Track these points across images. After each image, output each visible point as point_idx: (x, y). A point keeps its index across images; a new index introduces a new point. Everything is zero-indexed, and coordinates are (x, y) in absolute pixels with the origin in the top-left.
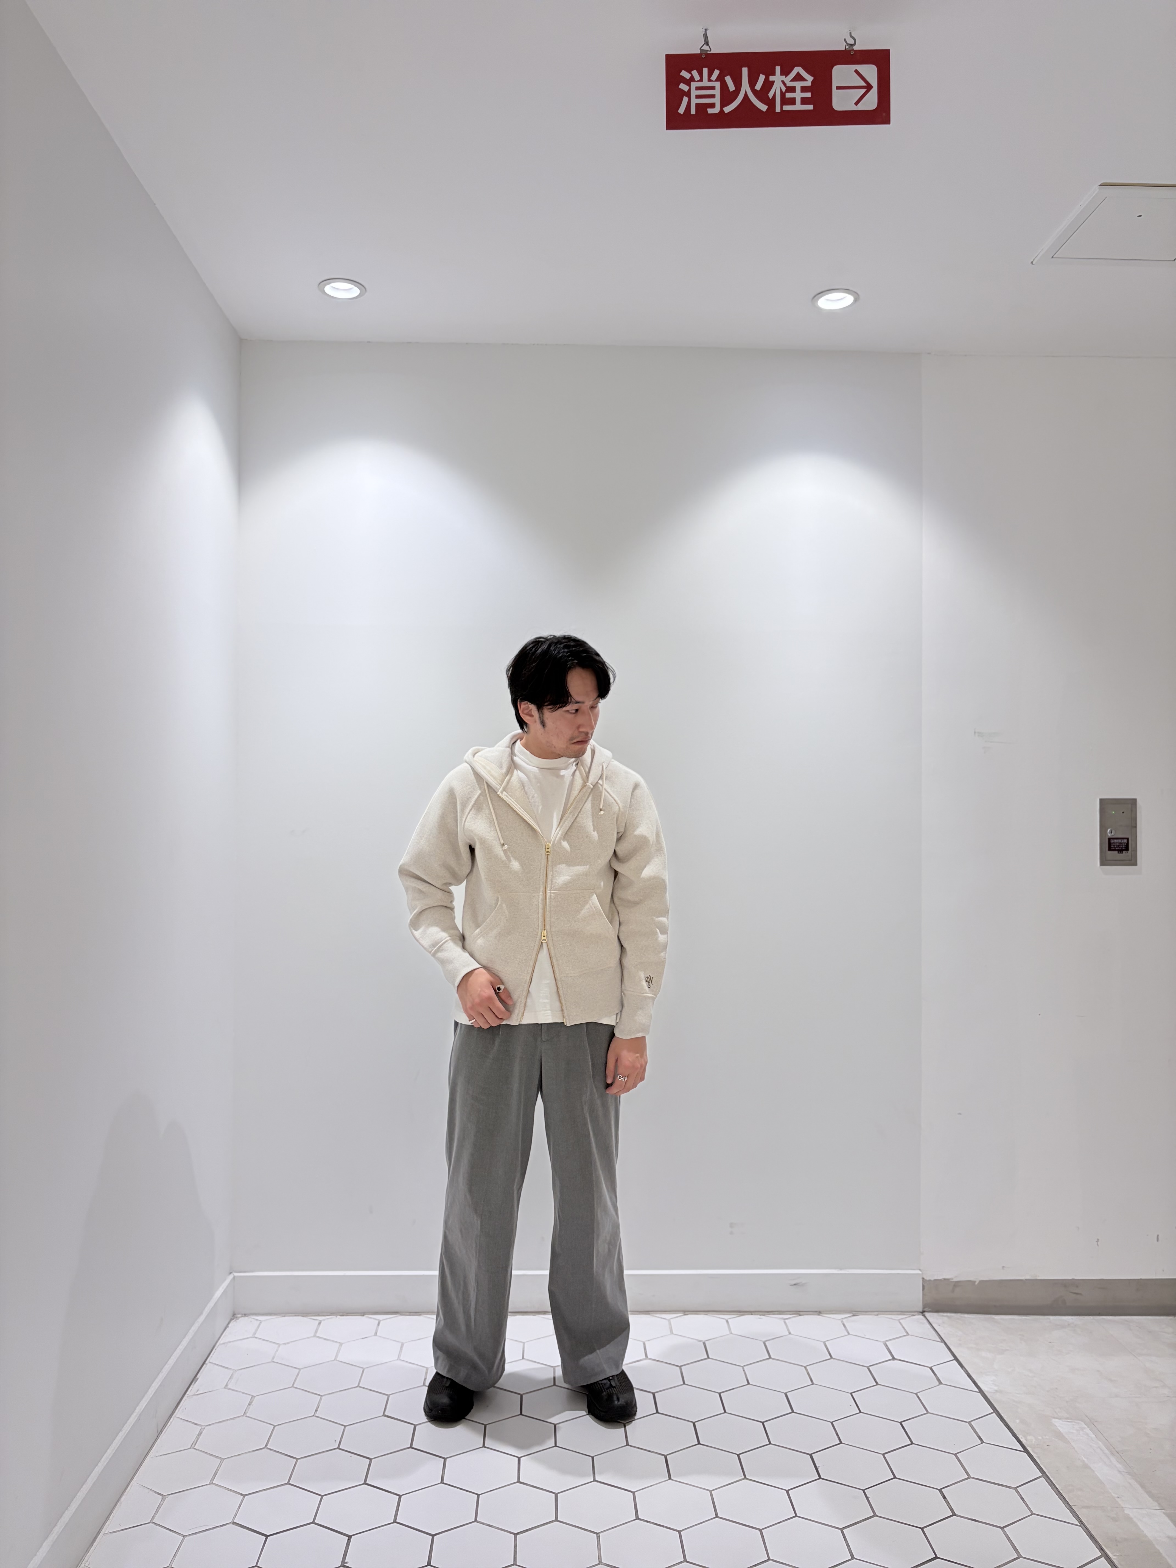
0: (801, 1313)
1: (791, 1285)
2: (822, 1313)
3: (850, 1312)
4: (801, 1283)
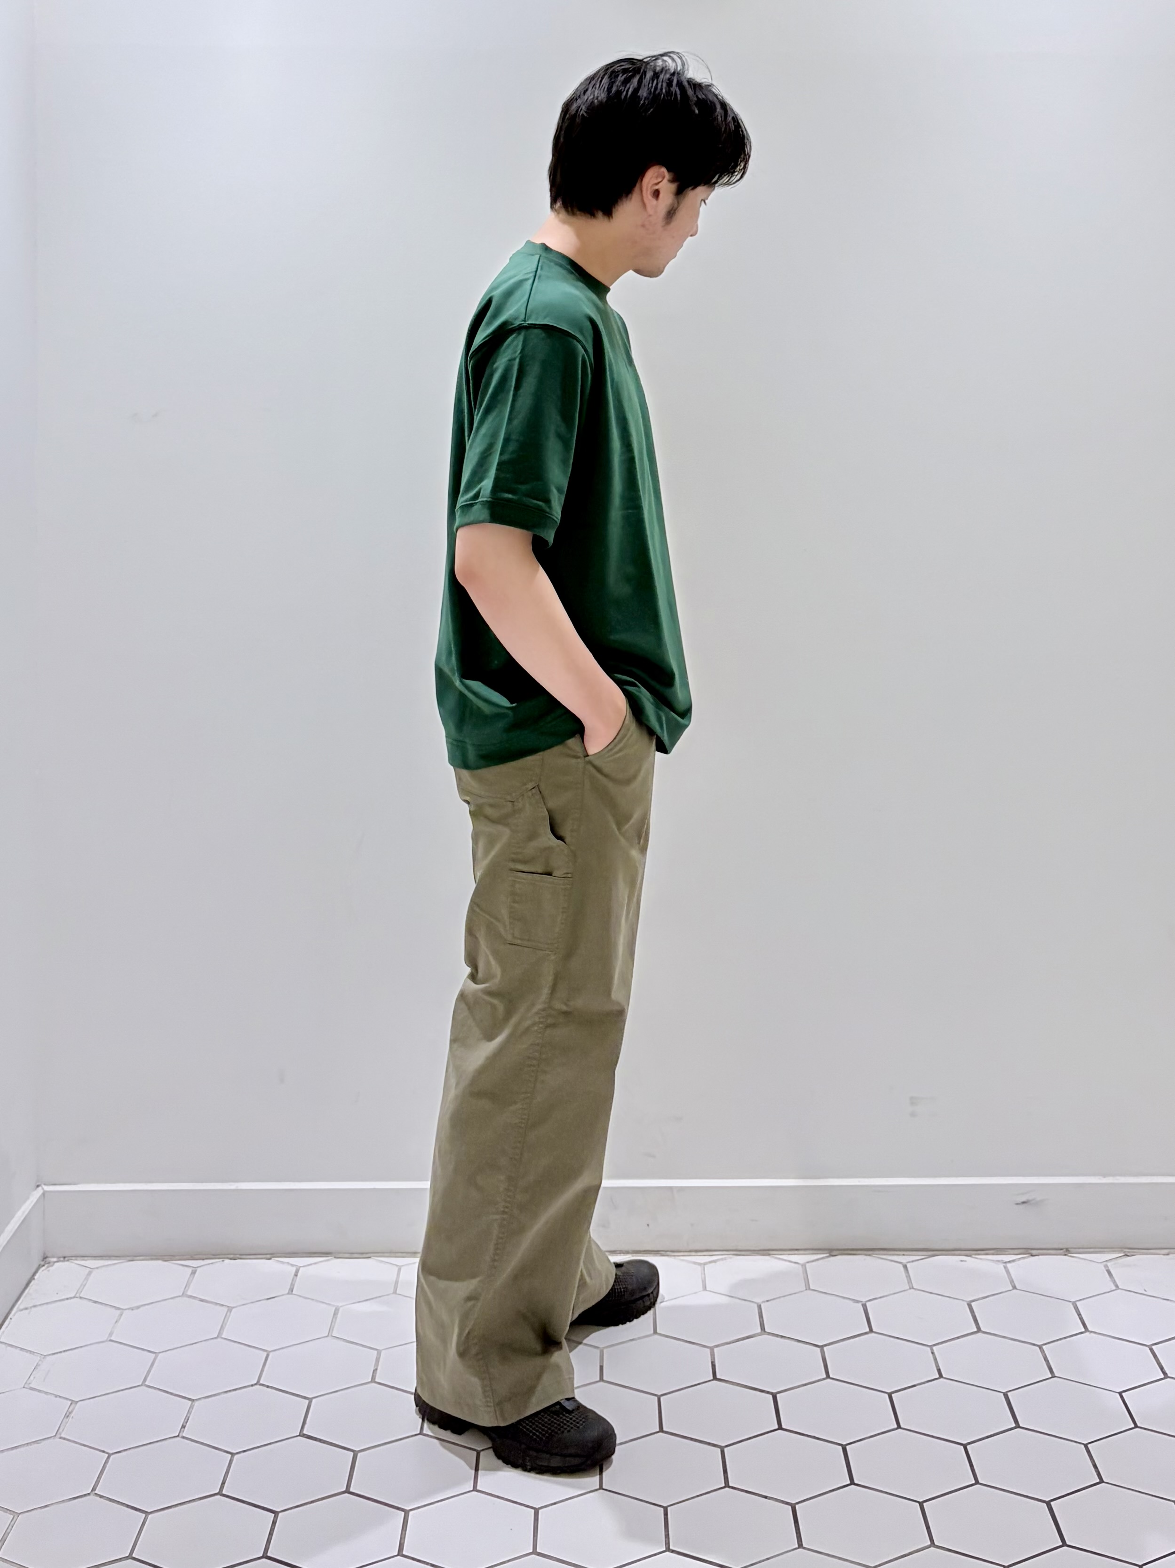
0: (1034, 1252)
1: (1017, 1204)
2: (1069, 1249)
3: (1120, 1249)
4: (1033, 1200)
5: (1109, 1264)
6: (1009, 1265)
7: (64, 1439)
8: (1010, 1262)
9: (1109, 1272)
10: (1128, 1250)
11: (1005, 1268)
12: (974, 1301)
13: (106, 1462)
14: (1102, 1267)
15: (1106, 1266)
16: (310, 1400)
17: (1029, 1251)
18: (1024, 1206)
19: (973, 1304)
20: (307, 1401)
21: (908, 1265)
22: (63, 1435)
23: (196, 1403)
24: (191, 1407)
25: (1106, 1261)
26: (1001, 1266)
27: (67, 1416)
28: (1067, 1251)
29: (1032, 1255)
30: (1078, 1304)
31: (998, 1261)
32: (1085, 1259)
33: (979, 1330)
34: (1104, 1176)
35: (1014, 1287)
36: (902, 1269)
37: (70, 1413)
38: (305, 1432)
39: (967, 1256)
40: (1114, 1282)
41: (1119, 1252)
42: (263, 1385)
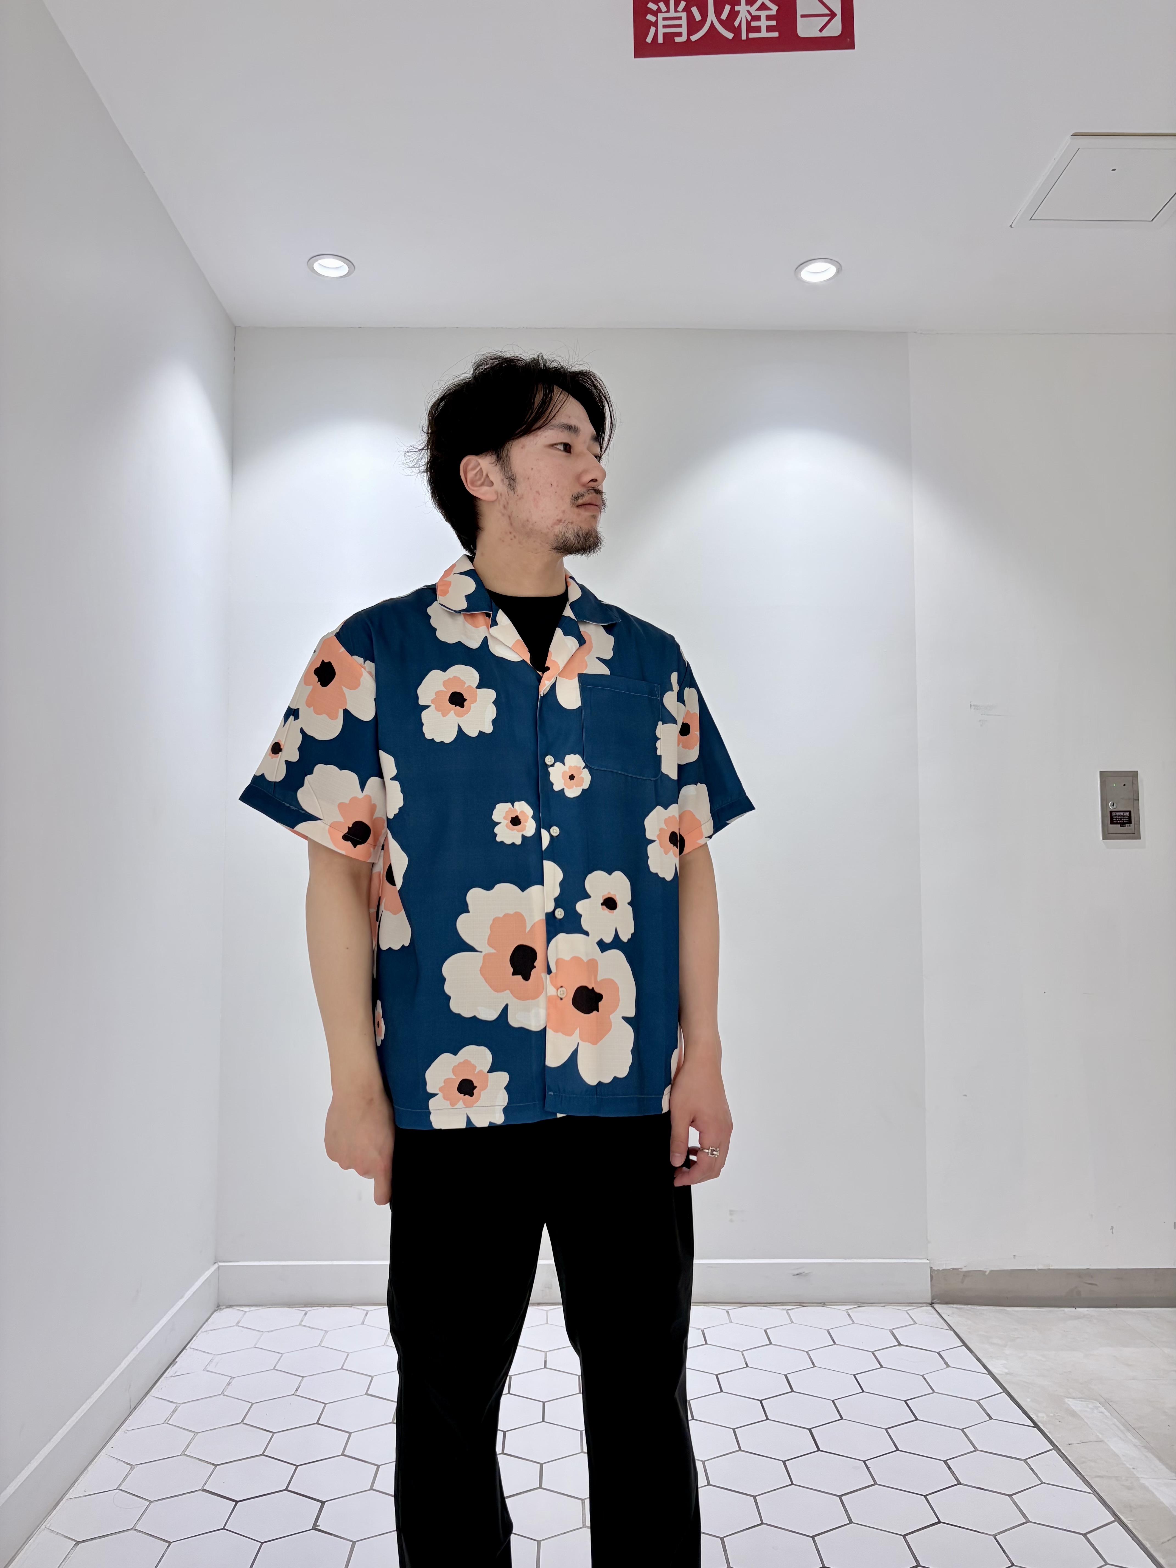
0: (804, 1305)
1: (794, 1275)
2: (827, 1304)
3: (856, 1303)
4: (804, 1272)
5: (849, 1311)
6: (789, 1311)
7: (226, 1396)
8: (790, 1310)
9: (849, 1315)
10: (860, 1303)
11: (788, 1313)
12: (768, 1329)
13: (250, 1408)
14: (845, 1312)
15: (847, 1312)
16: (372, 1377)
17: (802, 1304)
18: (798, 1276)
19: (767, 1330)
20: (370, 1378)
21: (729, 1311)
22: (225, 1394)
23: (305, 1379)
24: (302, 1381)
25: (848, 1309)
26: (785, 1311)
27: (229, 1384)
28: (824, 1304)
29: (803, 1307)
30: (830, 1330)
31: (783, 1309)
32: (835, 1309)
33: (771, 1343)
34: (845, 1259)
35: (792, 1322)
36: (726, 1313)
37: (230, 1383)
38: (369, 1393)
39: (764, 1306)
40: (852, 1320)
41: (855, 1305)
42: (344, 1369)
